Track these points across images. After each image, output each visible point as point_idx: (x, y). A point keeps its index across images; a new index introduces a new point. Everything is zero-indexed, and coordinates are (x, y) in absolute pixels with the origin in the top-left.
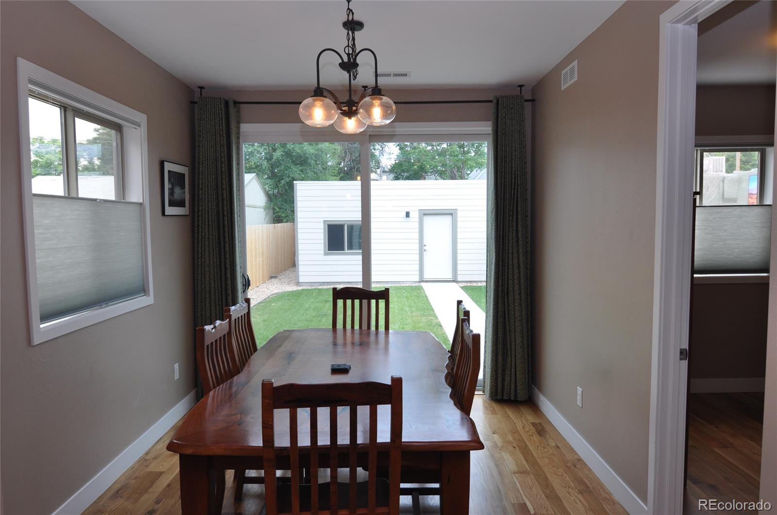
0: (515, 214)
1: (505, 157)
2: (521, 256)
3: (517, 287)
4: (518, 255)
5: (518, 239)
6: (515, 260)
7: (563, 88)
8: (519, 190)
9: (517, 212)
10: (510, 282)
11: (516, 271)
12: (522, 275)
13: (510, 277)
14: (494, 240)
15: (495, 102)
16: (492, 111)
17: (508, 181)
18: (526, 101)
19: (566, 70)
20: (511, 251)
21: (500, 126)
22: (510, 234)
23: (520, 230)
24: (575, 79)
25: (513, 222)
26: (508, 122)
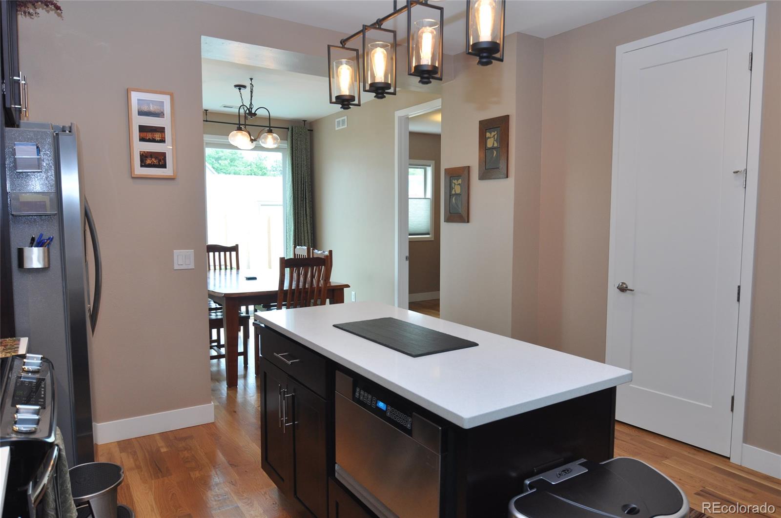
0: (304, 199)
1: (298, 164)
2: (309, 225)
4: (307, 225)
5: (306, 215)
6: (305, 228)
7: (337, 129)
8: (306, 185)
9: (306, 198)
11: (306, 235)
14: (292, 216)
15: (290, 129)
16: (288, 134)
17: (300, 179)
18: (308, 130)
19: (338, 120)
20: (302, 222)
21: (294, 145)
22: (302, 212)
23: (308, 209)
24: (346, 126)
25: (303, 204)
26: (299, 142)
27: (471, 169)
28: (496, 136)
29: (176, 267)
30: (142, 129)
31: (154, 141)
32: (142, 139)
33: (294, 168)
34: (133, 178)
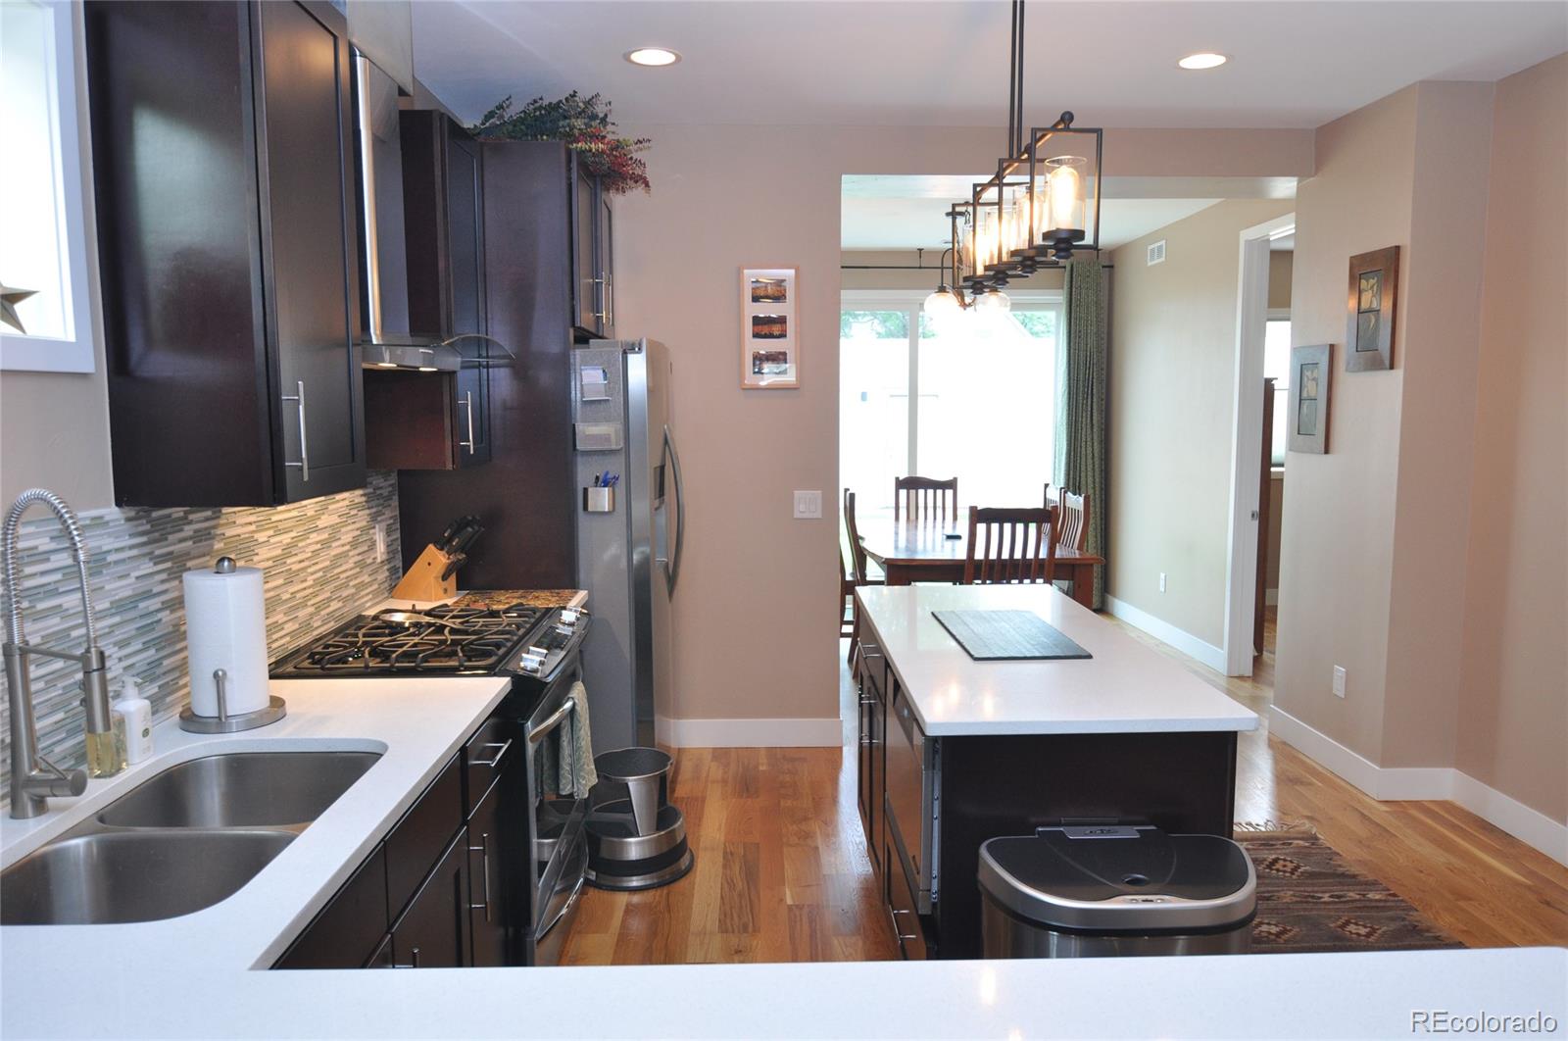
0: (1089, 397)
1: (1080, 332)
2: (1095, 444)
3: (1090, 479)
4: (1093, 443)
5: (1092, 425)
6: (1089, 449)
7: (1150, 264)
8: (1095, 370)
9: (1092, 394)
10: (1083, 474)
11: (1090, 461)
12: (1096, 466)
13: (1083, 469)
14: (1065, 427)
15: (1068, 268)
16: (1064, 276)
17: (1082, 359)
18: (1104, 267)
19: (1152, 246)
20: (1084, 439)
21: (1074, 297)
22: (1084, 419)
23: (1095, 414)
24: (1163, 259)
25: (1087, 405)
26: (1083, 291)
27: (1335, 348)
28: (1375, 287)
29: (797, 515)
30: (757, 321)
31: (771, 336)
32: (756, 335)
33: (1072, 339)
34: (744, 389)
